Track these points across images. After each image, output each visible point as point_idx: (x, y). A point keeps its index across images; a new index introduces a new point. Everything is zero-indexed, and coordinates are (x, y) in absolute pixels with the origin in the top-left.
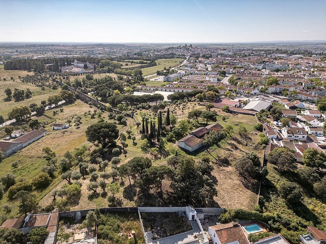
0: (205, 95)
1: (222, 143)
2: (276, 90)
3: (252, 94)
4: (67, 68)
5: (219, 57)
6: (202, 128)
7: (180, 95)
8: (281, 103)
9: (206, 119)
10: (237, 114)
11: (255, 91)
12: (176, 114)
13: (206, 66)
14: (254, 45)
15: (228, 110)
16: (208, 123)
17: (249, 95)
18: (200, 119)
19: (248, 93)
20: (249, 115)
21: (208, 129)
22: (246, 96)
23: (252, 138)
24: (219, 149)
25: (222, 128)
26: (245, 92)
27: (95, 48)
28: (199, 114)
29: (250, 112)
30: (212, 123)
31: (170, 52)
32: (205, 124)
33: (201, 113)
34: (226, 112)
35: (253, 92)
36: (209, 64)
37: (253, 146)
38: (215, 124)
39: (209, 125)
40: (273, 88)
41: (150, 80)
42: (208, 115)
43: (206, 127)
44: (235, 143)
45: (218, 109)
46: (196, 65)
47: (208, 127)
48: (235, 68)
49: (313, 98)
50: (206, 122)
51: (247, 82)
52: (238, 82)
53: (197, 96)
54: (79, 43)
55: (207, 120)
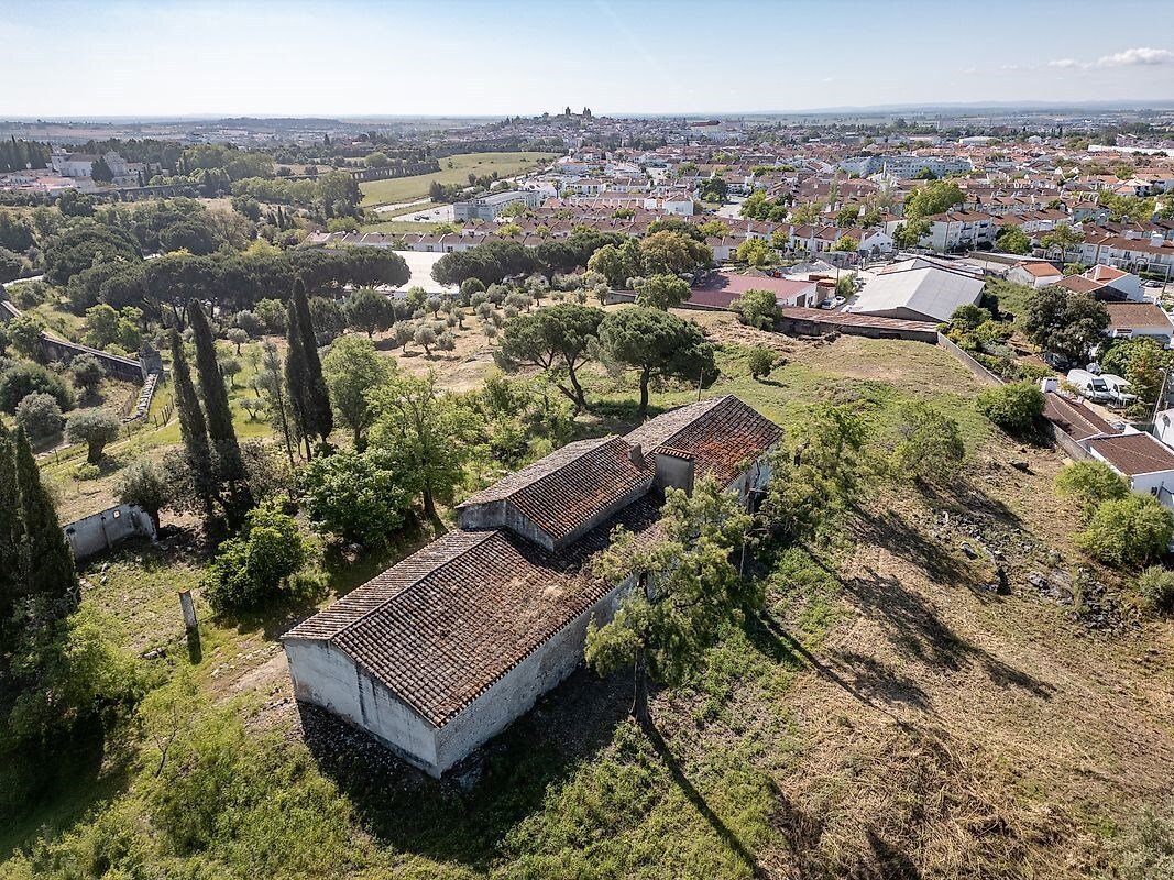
0: (634, 252)
1: (788, 588)
2: (967, 232)
3: (863, 253)
4: (14, 178)
5: (694, 144)
6: (594, 444)
7: (503, 260)
8: (1023, 283)
9: (633, 374)
10: (831, 339)
11: (874, 240)
12: (453, 354)
13: (644, 170)
14: (812, 119)
15: (771, 317)
16: (655, 400)
17: (850, 257)
18: (595, 375)
19: (847, 248)
20: (899, 337)
21: (646, 450)
22: (837, 262)
23: (1011, 502)
24: (779, 671)
25: (770, 433)
26: (825, 246)
27: (217, 130)
28: (581, 331)
29: (903, 325)
30: (678, 398)
31: (507, 133)
32: (629, 405)
33: (596, 324)
34: (765, 328)
35: (865, 244)
36: (656, 165)
37: (1066, 593)
38: (708, 406)
39: (660, 411)
40: (953, 224)
41: (393, 219)
42: (647, 330)
43: (634, 438)
44: (912, 578)
45: (715, 316)
46: (602, 169)
47: (650, 436)
48: (759, 174)
49: (1159, 257)
50: (637, 397)
51: (828, 209)
52: (784, 211)
53: (594, 259)
54: (161, 119)
55: (645, 377)
